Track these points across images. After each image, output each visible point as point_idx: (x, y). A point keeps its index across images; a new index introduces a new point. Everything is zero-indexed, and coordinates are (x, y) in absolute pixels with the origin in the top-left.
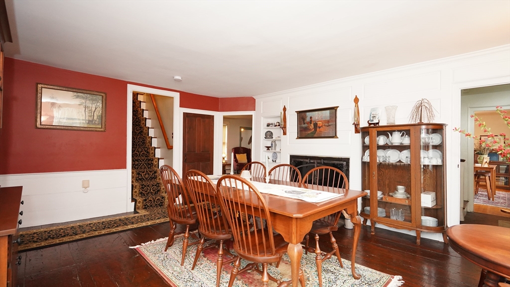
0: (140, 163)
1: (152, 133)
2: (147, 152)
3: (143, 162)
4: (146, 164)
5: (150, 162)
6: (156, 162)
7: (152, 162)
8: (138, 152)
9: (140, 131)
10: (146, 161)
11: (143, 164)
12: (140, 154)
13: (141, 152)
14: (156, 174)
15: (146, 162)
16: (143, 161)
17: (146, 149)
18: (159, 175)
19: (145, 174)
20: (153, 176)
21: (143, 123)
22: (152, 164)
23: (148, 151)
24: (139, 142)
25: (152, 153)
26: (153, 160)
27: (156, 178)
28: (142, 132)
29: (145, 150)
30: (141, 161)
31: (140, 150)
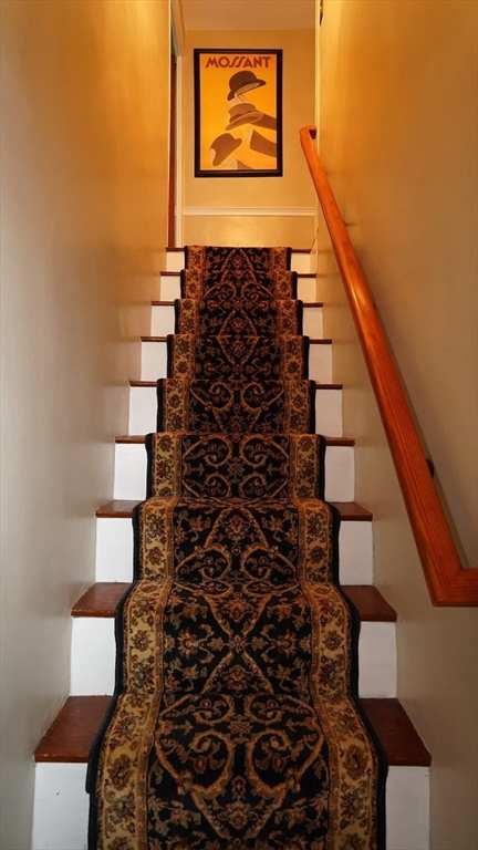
0: (217, 644)
1: (330, 414)
2: (286, 548)
3: (237, 642)
4: (256, 655)
5: (286, 643)
6: (333, 641)
7: (305, 644)
8: (227, 542)
9: (266, 406)
10: (256, 632)
11: (237, 659)
12: (236, 560)
13: (245, 542)
14: (320, 802)
15: (258, 643)
16: (237, 628)
17: (276, 526)
18: (350, 810)
19: (226, 799)
20: (296, 814)
21: (294, 367)
22: (306, 657)
23: (291, 536)
24: (249, 470)
25: (317, 554)
26: (306, 630)
27: (321, 832)
28: (275, 409)
29: (268, 534)
30: (219, 633)
31: (237, 532)
